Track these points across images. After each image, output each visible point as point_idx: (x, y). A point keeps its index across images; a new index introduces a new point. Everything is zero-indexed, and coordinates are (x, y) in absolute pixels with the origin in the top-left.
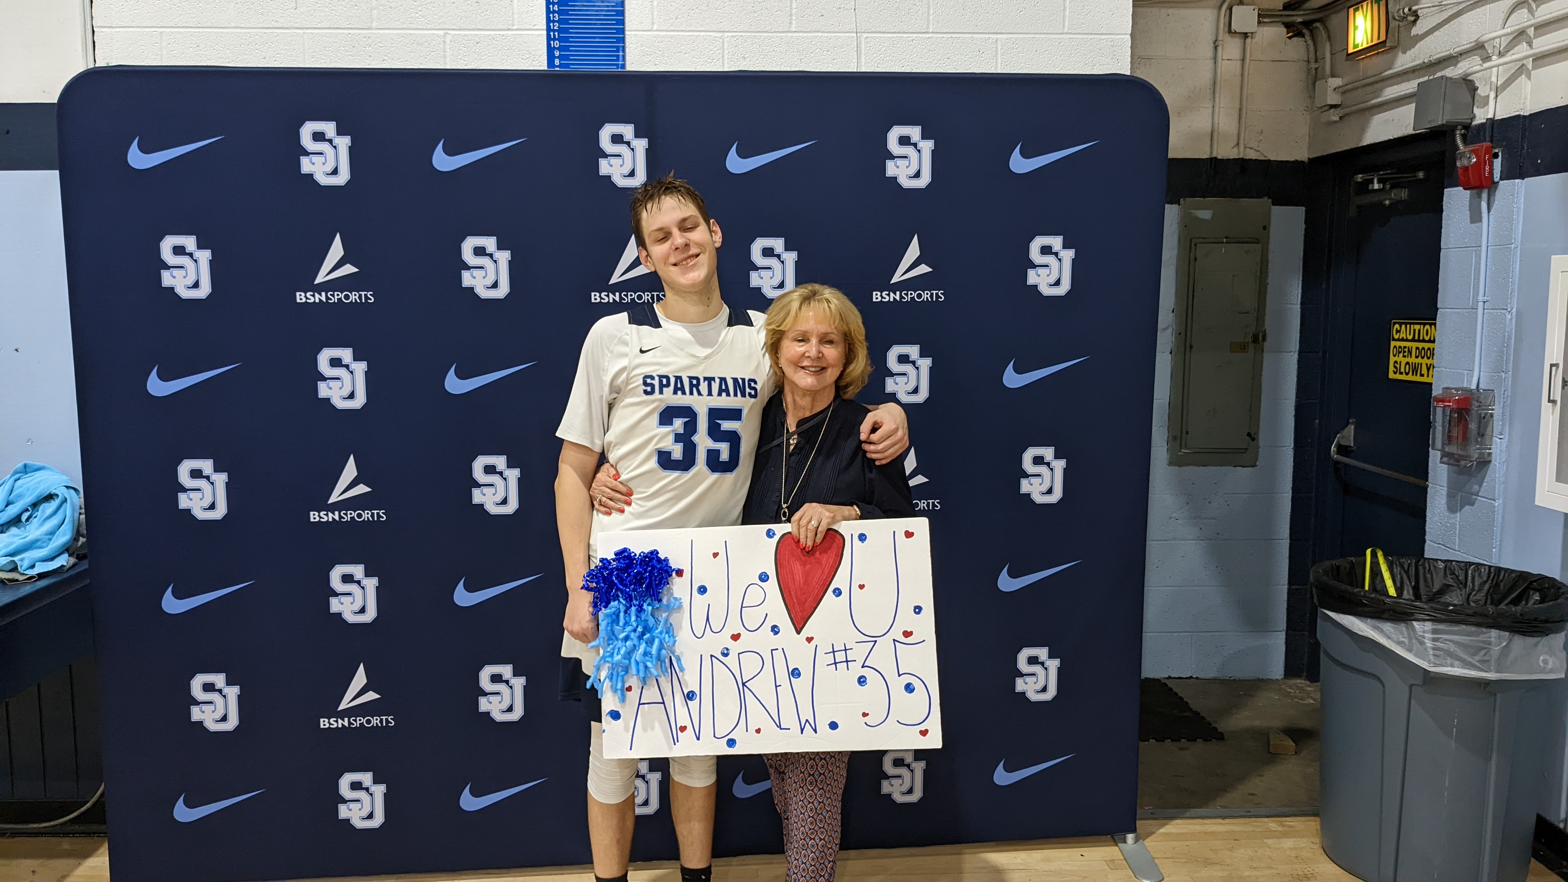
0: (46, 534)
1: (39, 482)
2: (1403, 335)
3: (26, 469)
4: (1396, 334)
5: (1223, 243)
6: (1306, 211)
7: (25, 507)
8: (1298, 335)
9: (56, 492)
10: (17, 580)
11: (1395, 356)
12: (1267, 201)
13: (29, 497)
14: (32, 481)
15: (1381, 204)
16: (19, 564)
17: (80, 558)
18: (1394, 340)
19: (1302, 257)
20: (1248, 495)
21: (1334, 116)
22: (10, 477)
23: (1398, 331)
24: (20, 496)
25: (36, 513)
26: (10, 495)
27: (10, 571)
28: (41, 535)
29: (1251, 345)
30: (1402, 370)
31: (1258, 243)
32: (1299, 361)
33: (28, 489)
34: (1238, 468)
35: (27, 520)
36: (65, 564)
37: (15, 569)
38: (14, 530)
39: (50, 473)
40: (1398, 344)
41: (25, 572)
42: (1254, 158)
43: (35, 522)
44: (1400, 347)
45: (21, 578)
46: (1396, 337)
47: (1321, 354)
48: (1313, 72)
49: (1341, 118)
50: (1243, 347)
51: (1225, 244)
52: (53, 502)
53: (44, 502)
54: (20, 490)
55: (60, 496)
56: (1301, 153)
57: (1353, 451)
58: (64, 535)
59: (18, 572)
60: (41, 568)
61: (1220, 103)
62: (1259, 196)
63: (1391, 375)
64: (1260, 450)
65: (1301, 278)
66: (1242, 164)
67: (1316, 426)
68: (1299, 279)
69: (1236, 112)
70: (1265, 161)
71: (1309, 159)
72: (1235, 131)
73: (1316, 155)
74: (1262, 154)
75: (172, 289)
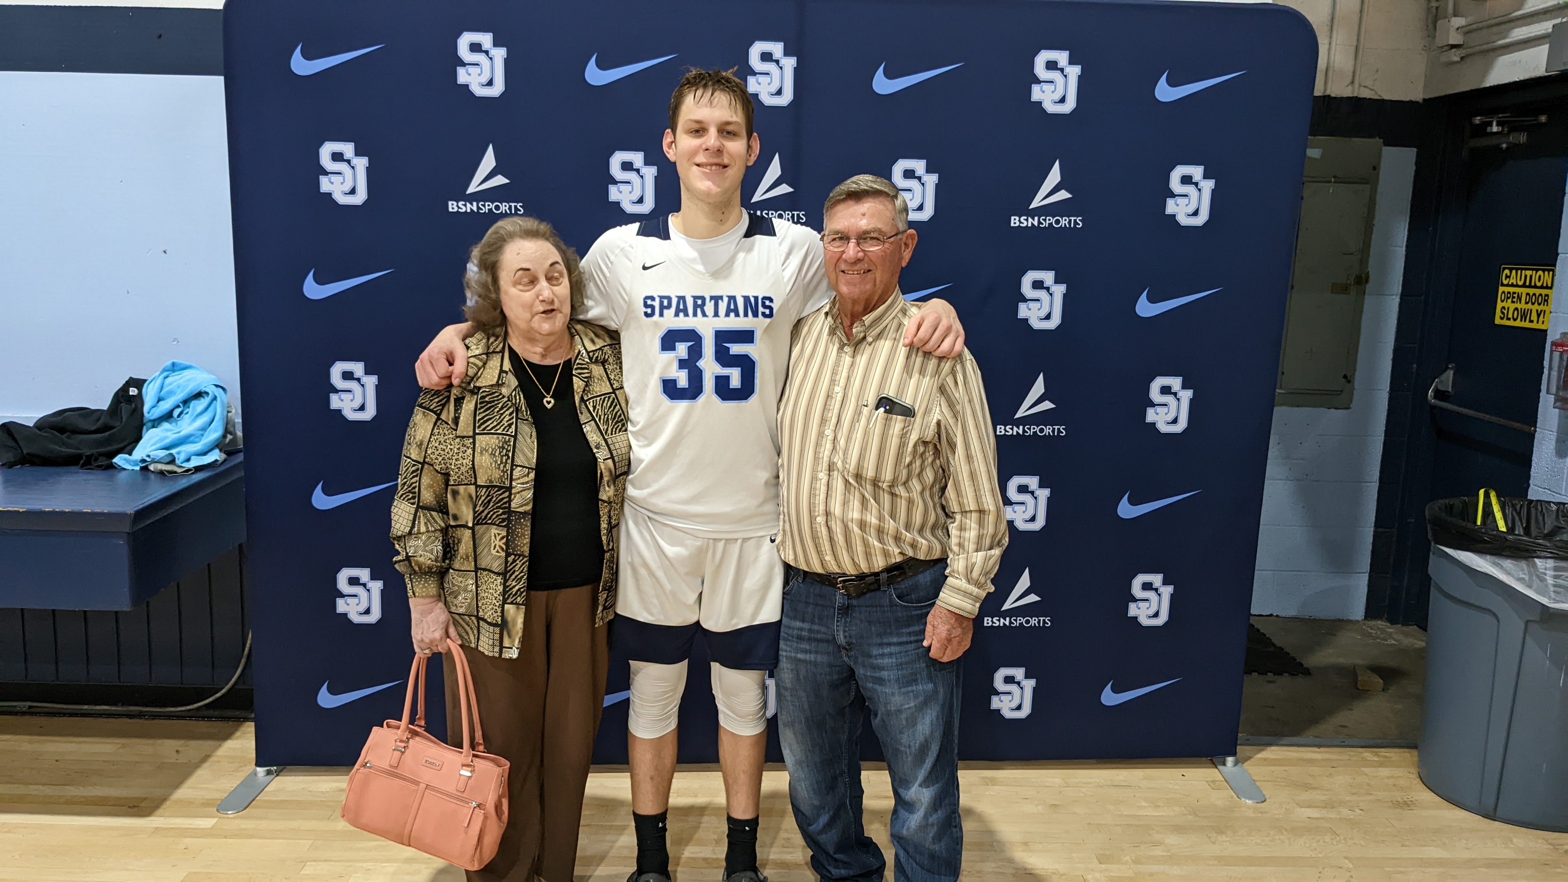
0: (199, 430)
1: (189, 380)
2: (1512, 281)
3: (174, 368)
4: (1506, 279)
5: (1332, 182)
6: (1417, 153)
7: (176, 403)
8: (1402, 277)
9: (207, 390)
10: (176, 472)
11: (1502, 301)
12: (1378, 141)
13: (180, 394)
14: (181, 378)
15: (1498, 147)
16: (176, 456)
17: (230, 453)
18: (1503, 285)
19: (1410, 199)
20: (1340, 437)
21: (1455, 55)
22: (159, 375)
23: (1507, 277)
24: (171, 393)
25: (187, 410)
26: (161, 391)
27: (168, 463)
28: (194, 430)
30: (1510, 316)
32: (1401, 305)
33: (179, 387)
34: (1331, 410)
35: (179, 416)
36: (218, 459)
37: (172, 461)
38: (166, 425)
39: (198, 372)
40: (1507, 289)
41: (183, 465)
42: (1368, 97)
43: (186, 418)
44: (1509, 293)
45: (179, 470)
46: (1505, 282)
47: (1423, 297)
48: (1434, 11)
49: (1462, 58)
51: (1333, 184)
52: (202, 399)
53: (193, 400)
54: (171, 387)
55: (211, 394)
56: (1417, 94)
57: (1450, 396)
58: (216, 431)
59: (175, 465)
60: (196, 462)
61: (1337, 39)
62: (1370, 136)
63: (1498, 321)
64: (1355, 393)
65: (1408, 220)
66: (1355, 103)
67: (1414, 370)
68: (1406, 222)
69: (1353, 50)
70: (1380, 100)
71: (1424, 100)
72: (1351, 68)
73: (1432, 96)
74: (1376, 93)
75: (330, 194)
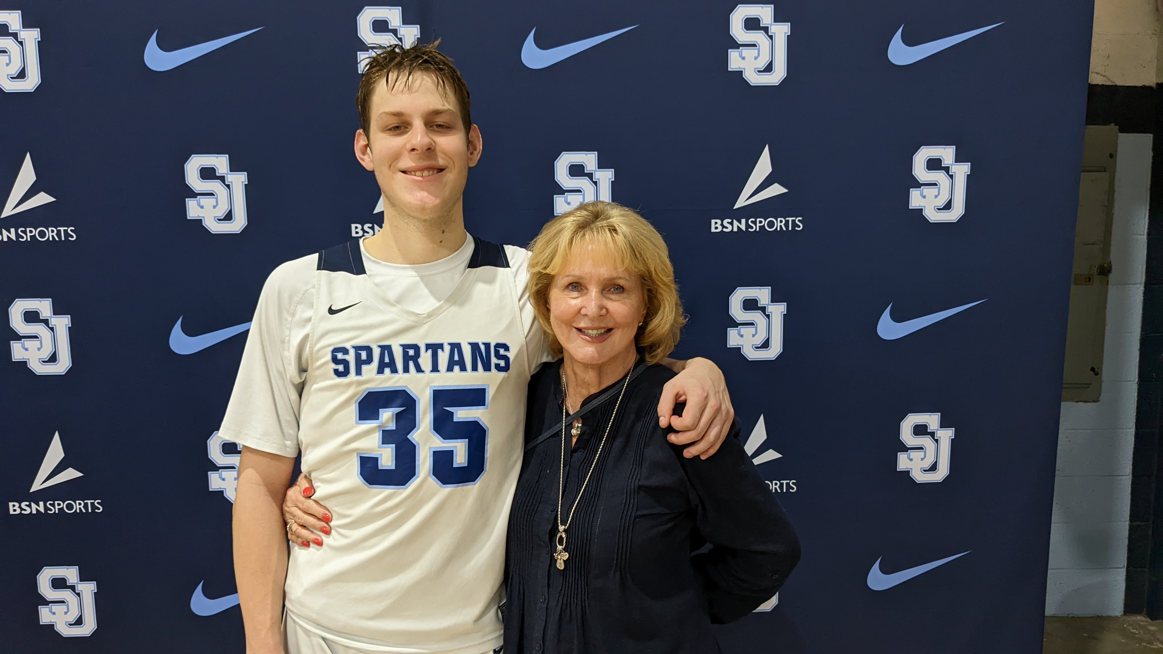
6: (1153, 138)
8: (1145, 266)
12: (1113, 128)
20: (1090, 431)
29: (1098, 278)
31: (1105, 171)
32: (1145, 293)
34: (1080, 403)
42: (1101, 84)
50: (1089, 280)
56: (1149, 79)
62: (1105, 123)
64: (1103, 385)
65: (1148, 208)
70: (1112, 86)
74: (1109, 79)
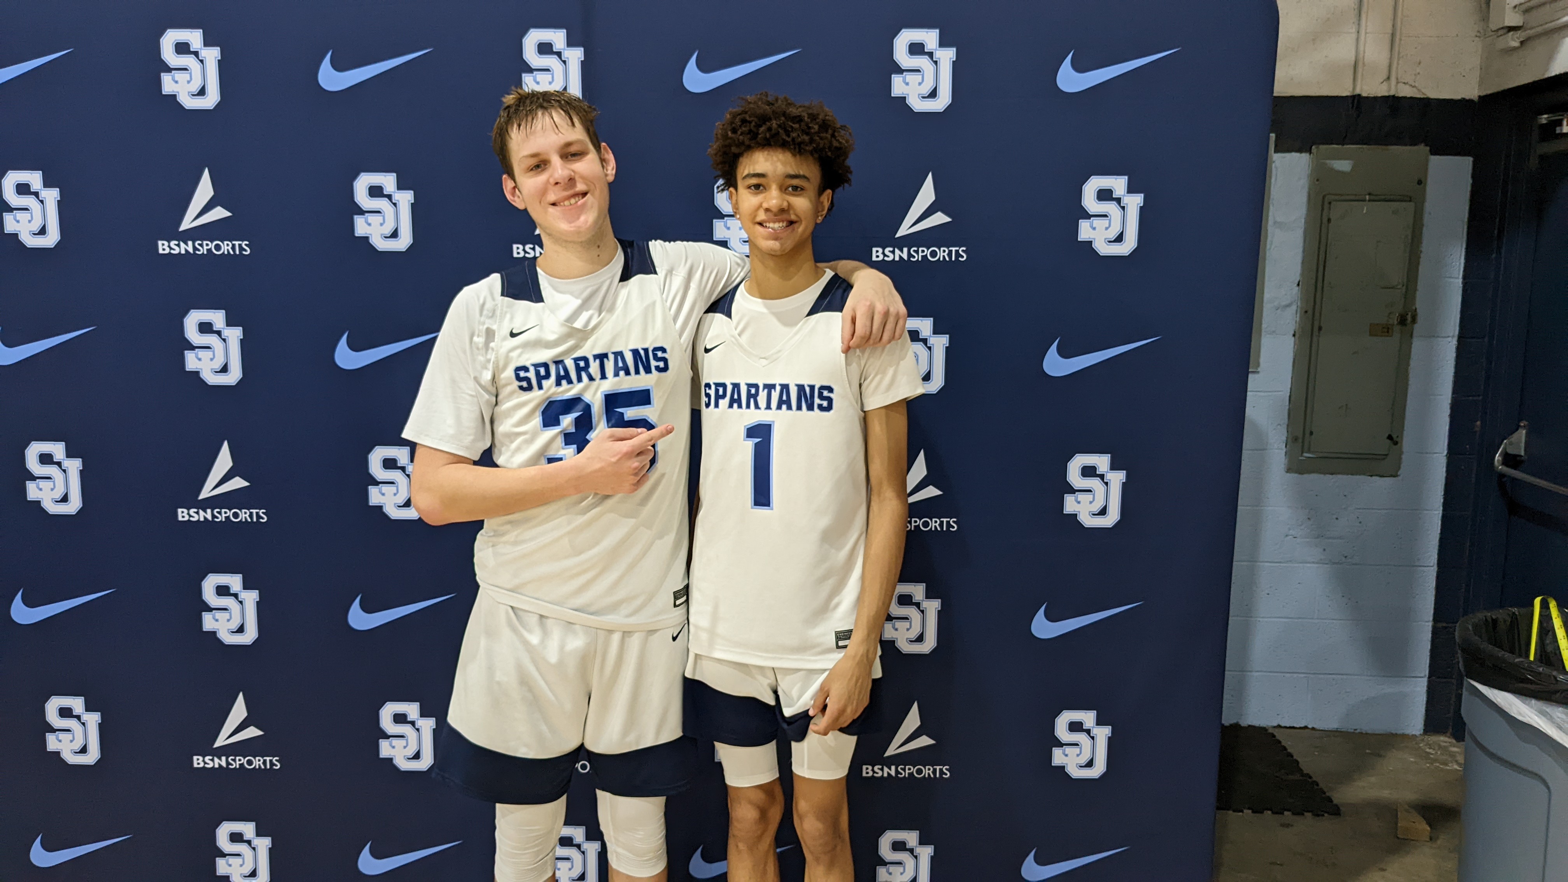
5: (1365, 201)
6: (1474, 163)
8: (1458, 316)
12: (1423, 149)
19: (1466, 220)
20: (1386, 511)
21: (1513, 40)
29: (1397, 328)
31: (1410, 201)
32: (1457, 349)
34: (1374, 477)
42: (1409, 96)
47: (1486, 339)
49: (1522, 43)
50: (1387, 330)
51: (1367, 202)
56: (1470, 90)
57: (1522, 462)
61: (1366, 26)
62: (1414, 143)
64: (1403, 457)
65: (1464, 246)
66: (1393, 103)
67: (1477, 429)
68: (1462, 246)
69: (1388, 37)
70: (1424, 99)
71: (1480, 97)
72: (1386, 63)
73: (1489, 92)
74: (1419, 90)
75: (16, 236)
